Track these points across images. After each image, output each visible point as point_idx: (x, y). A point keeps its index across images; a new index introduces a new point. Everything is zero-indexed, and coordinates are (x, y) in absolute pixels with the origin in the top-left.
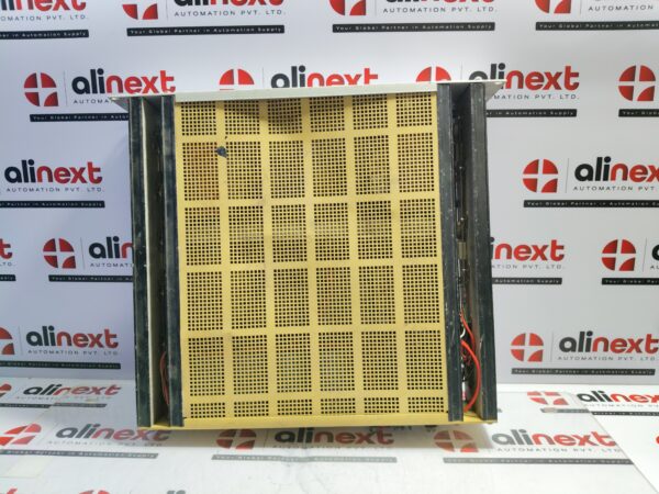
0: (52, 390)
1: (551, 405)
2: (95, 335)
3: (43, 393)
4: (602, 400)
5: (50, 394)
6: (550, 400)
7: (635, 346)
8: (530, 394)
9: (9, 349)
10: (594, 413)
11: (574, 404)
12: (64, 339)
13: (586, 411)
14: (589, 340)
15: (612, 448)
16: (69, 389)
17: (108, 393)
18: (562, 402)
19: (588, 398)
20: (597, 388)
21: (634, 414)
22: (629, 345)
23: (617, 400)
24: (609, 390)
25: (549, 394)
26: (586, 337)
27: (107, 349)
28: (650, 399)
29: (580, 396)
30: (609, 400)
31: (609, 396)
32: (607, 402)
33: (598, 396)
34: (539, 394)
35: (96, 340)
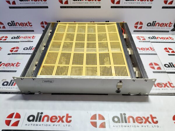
0: (18, 37)
1: (142, 40)
2: (26, 23)
3: (16, 38)
4: (154, 39)
5: (18, 38)
6: (142, 39)
7: (166, 25)
8: (137, 37)
9: (4, 27)
10: (151, 42)
11: (147, 40)
12: (18, 24)
13: (149, 42)
14: (155, 23)
15: (153, 51)
16: (22, 37)
17: (32, 38)
18: (144, 39)
19: (151, 38)
20: (154, 35)
21: (161, 42)
22: (165, 25)
23: (158, 39)
24: (156, 36)
25: (142, 37)
26: (154, 22)
27: (29, 27)
28: (166, 38)
29: (149, 38)
30: (156, 39)
31: (156, 38)
32: (155, 39)
33: (154, 38)
34: (139, 37)
35: (26, 24)
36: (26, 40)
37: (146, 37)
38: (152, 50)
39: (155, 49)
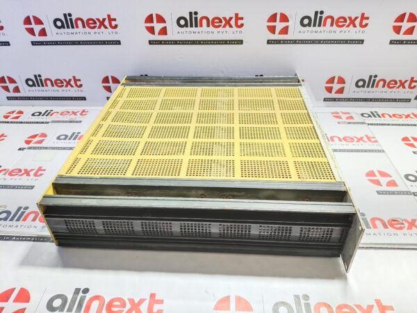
36: (67, 118)
37: (354, 112)
38: (370, 141)
39: (377, 139)
